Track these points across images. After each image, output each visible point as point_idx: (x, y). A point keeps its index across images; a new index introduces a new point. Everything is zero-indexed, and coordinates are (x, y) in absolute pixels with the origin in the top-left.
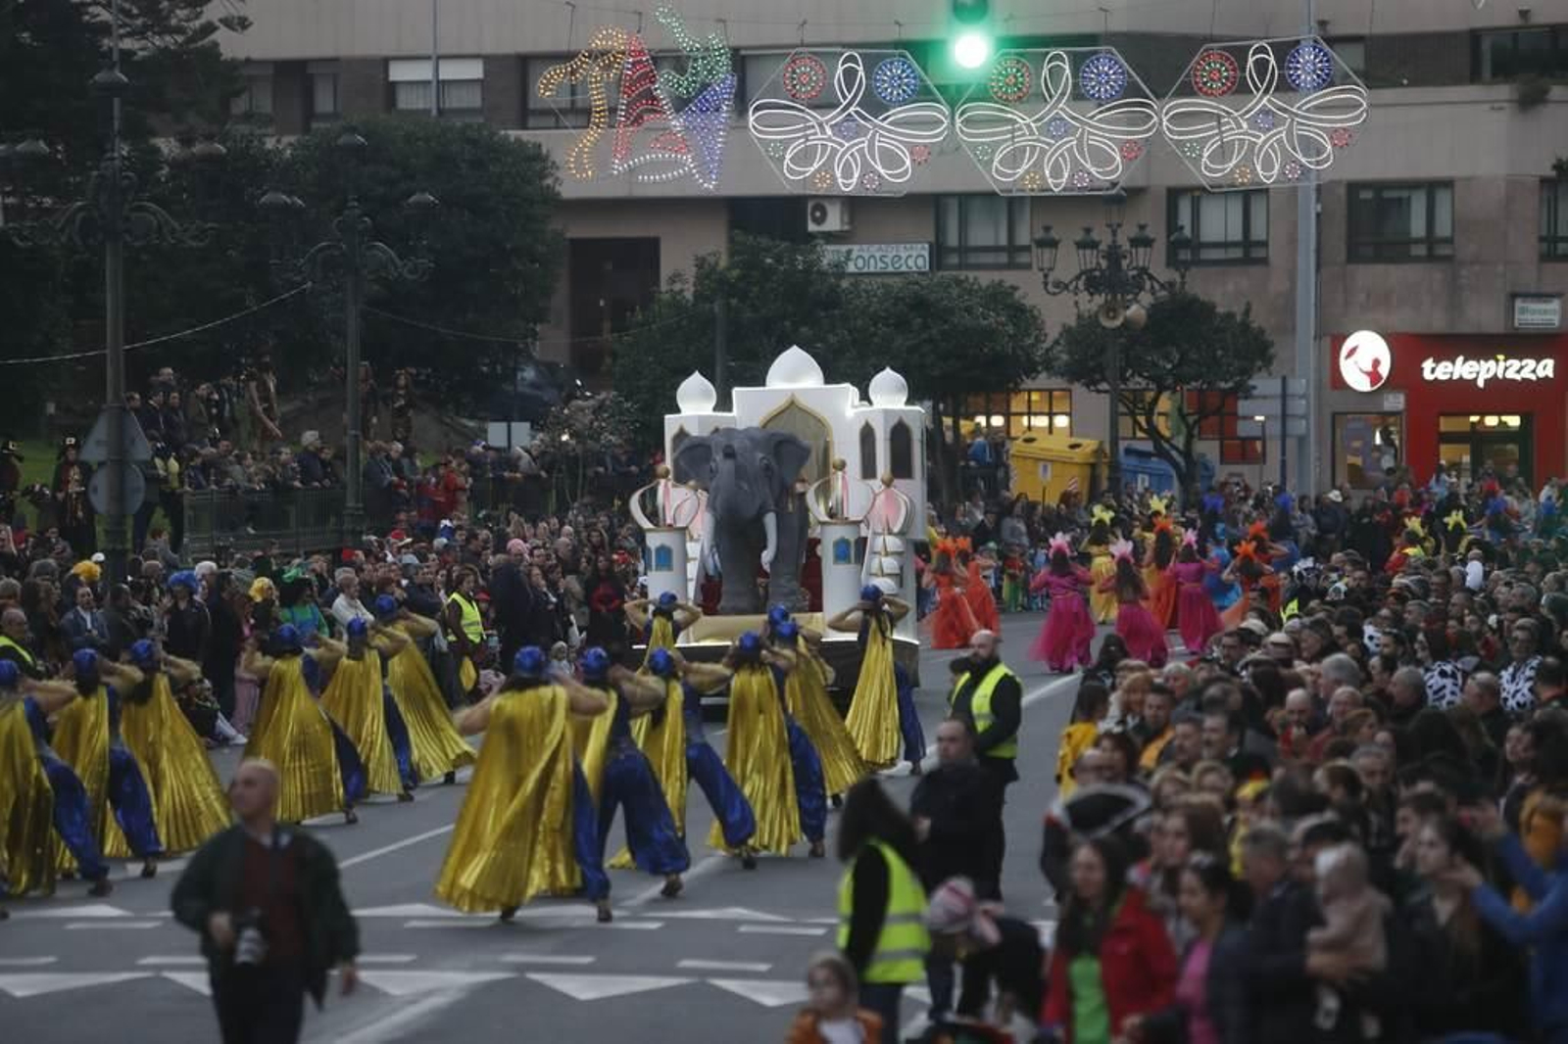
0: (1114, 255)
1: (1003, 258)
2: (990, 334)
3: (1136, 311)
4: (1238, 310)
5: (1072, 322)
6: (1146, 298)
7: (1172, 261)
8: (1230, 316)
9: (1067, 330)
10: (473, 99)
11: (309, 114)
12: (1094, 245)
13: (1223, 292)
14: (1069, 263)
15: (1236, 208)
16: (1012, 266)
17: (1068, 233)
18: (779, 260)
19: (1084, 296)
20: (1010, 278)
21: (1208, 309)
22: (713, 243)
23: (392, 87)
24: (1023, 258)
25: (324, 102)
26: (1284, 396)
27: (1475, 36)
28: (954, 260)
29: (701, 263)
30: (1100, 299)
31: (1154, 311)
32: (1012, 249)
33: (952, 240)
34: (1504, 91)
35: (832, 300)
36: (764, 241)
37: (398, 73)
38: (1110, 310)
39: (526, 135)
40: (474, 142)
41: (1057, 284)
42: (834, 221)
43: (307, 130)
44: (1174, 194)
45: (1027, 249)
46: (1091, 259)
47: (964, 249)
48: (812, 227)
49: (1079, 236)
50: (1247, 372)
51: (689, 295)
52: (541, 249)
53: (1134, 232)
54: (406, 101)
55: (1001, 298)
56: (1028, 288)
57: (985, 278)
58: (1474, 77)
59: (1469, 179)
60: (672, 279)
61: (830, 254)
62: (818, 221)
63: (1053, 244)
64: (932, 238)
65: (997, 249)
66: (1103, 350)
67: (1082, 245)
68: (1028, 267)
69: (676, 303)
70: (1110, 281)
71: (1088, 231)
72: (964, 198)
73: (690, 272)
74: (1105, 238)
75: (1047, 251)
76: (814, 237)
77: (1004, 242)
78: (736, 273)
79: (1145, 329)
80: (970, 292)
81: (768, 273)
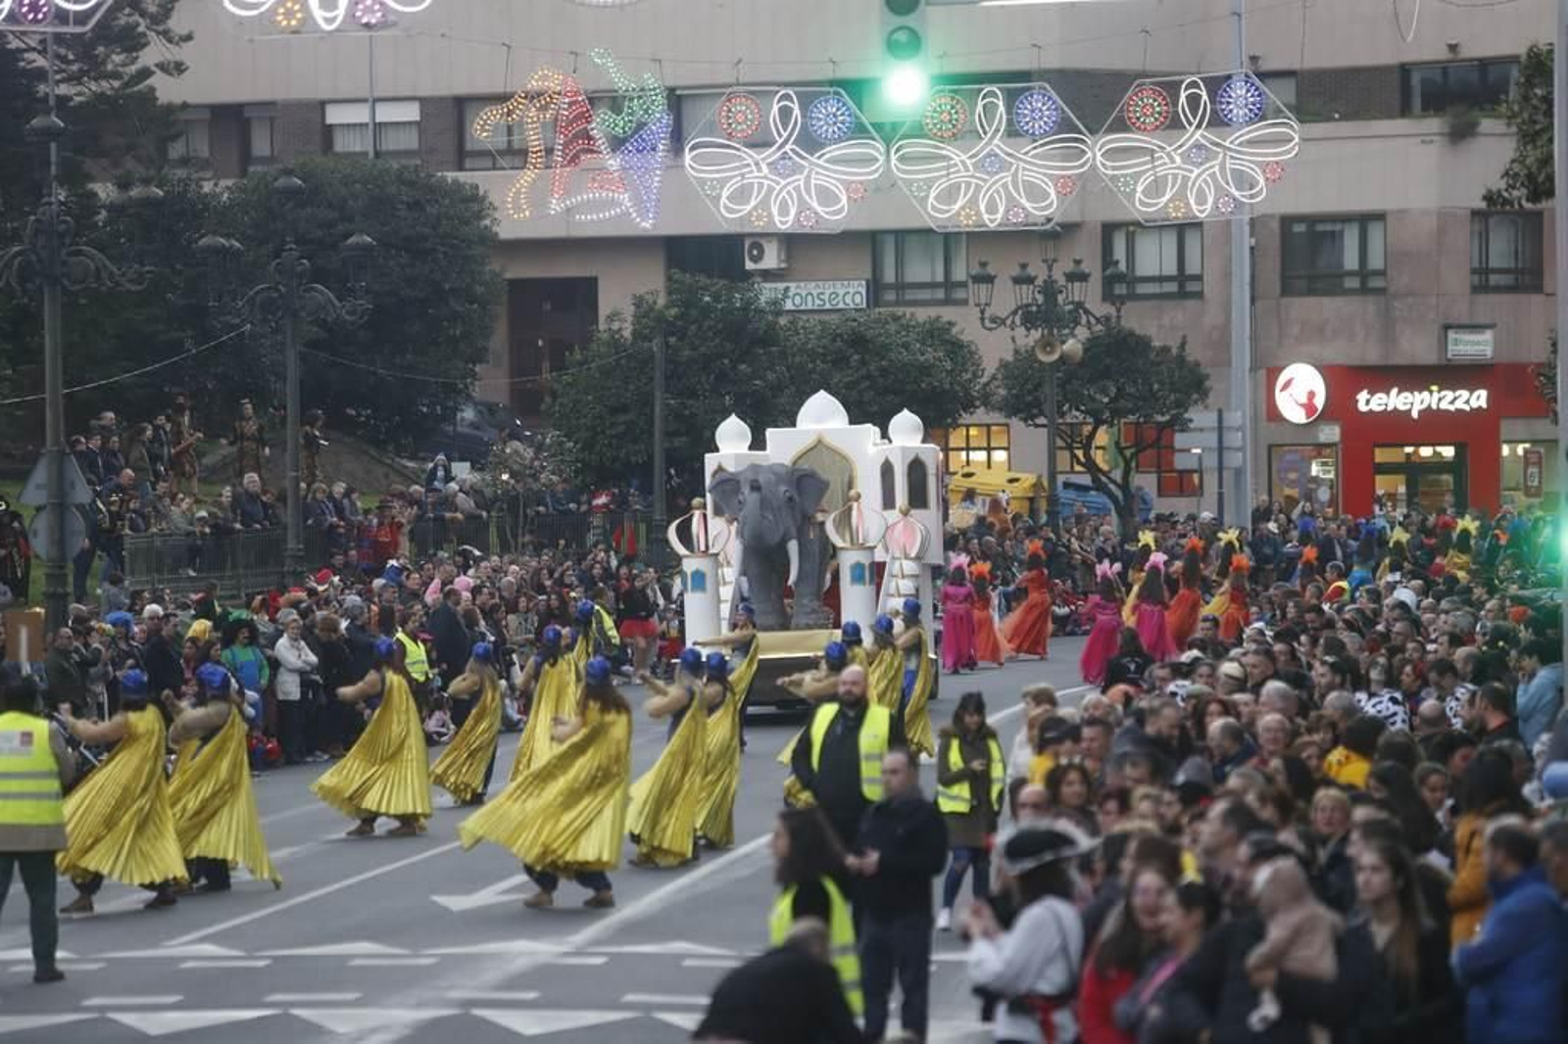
0: (1050, 290)
1: (940, 294)
2: (925, 370)
3: (1073, 346)
4: (1174, 345)
5: (1010, 358)
6: (1082, 333)
7: (1108, 296)
8: (1166, 349)
9: (1004, 365)
10: (410, 141)
11: (246, 158)
12: (1030, 280)
13: (1155, 325)
14: (1005, 298)
15: (1170, 241)
16: (947, 302)
17: (1004, 268)
18: (716, 298)
19: (1021, 331)
20: (947, 313)
21: (1143, 344)
22: (650, 281)
23: (329, 130)
24: (960, 294)
25: (260, 145)
26: (1220, 429)
27: (1405, 70)
28: (890, 296)
29: (638, 302)
30: (1036, 334)
31: (1091, 345)
32: (949, 284)
33: (889, 276)
34: (1434, 124)
35: (768, 338)
36: (703, 280)
37: (335, 116)
38: (1047, 344)
39: (463, 177)
40: (412, 184)
41: (993, 320)
42: (771, 259)
44: (1109, 229)
45: (963, 285)
46: (1026, 294)
47: (901, 286)
48: (749, 265)
49: (1016, 271)
50: (1183, 405)
51: (627, 333)
52: (479, 289)
53: (1070, 267)
54: (343, 144)
55: (938, 334)
56: (965, 324)
57: (922, 314)
58: (1405, 111)
59: (1402, 212)
60: (610, 318)
61: (768, 291)
62: (756, 259)
63: (989, 280)
64: (869, 275)
65: (933, 285)
66: (1038, 386)
67: (1017, 281)
68: (965, 302)
69: (615, 342)
70: (1046, 315)
71: (1024, 266)
72: (901, 235)
73: (629, 311)
74: (1040, 274)
75: (983, 287)
76: (749, 275)
77: (940, 278)
78: (674, 311)
79: (1082, 364)
80: (907, 328)
81: (706, 311)
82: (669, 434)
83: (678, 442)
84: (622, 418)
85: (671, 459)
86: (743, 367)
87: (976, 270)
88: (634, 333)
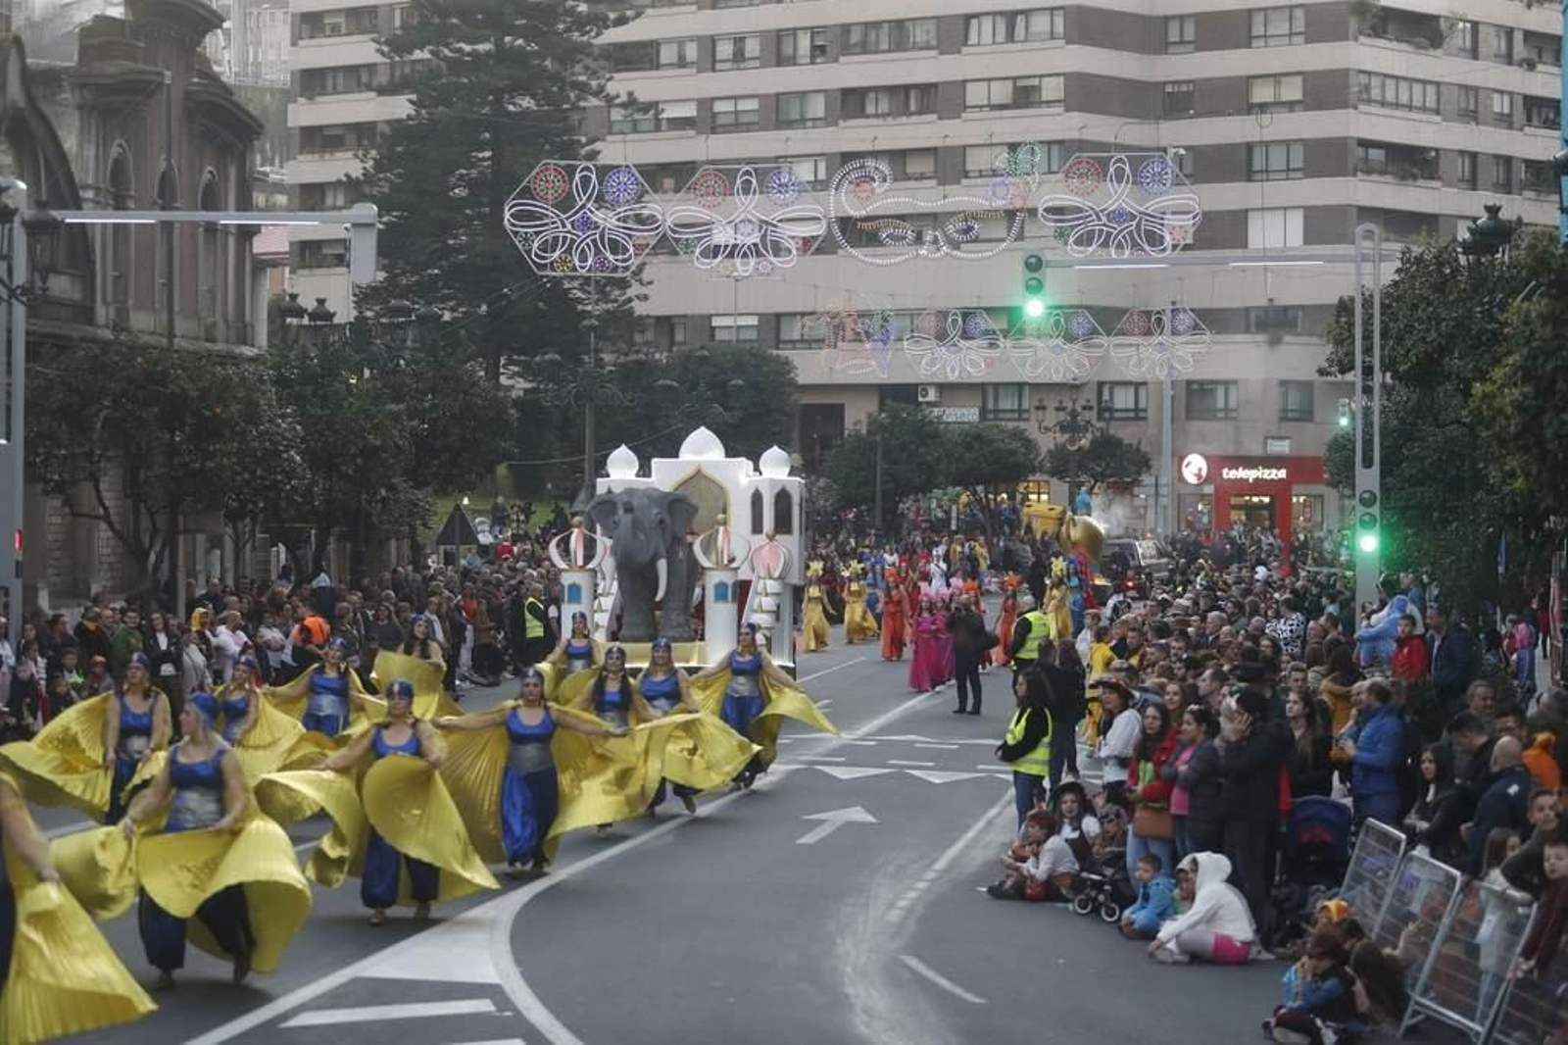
0: (1074, 414)
1: (1016, 415)
2: (1013, 453)
3: (1085, 442)
4: (1135, 442)
5: (1052, 447)
6: (1089, 436)
7: (1100, 418)
8: (1131, 445)
9: (1050, 452)
10: (753, 335)
11: (672, 343)
12: (1064, 409)
13: (1125, 433)
14: (1052, 418)
15: (1131, 391)
16: (1020, 419)
17: (1051, 403)
19: (1058, 435)
20: (1022, 425)
21: (1118, 443)
22: (873, 406)
23: (713, 329)
24: (1025, 416)
25: (679, 337)
26: (1157, 485)
27: (1247, 310)
28: (991, 416)
29: (870, 416)
30: (1067, 436)
31: (1092, 442)
32: (1020, 411)
33: (990, 406)
34: (1261, 338)
35: (935, 435)
36: (903, 405)
37: (716, 322)
38: (1072, 441)
39: (780, 352)
40: (755, 356)
41: (1045, 428)
42: (932, 396)
43: (670, 351)
44: (1100, 385)
45: (1029, 410)
46: (1062, 416)
47: (996, 411)
48: (920, 399)
49: (1057, 405)
50: (1139, 474)
51: (864, 431)
52: (788, 409)
53: (1084, 403)
54: (720, 336)
55: (1018, 435)
56: (1031, 429)
57: (1011, 425)
58: (1247, 331)
59: (1246, 380)
60: (856, 424)
61: (936, 411)
62: (924, 396)
63: (1044, 408)
64: (980, 404)
65: (1012, 411)
66: (1067, 462)
67: (1058, 409)
68: (1028, 420)
69: (858, 436)
70: (1071, 427)
71: (1061, 402)
72: (996, 386)
73: (864, 419)
74: (1069, 405)
75: (1040, 413)
76: (921, 403)
77: (1016, 407)
78: (888, 421)
79: (1089, 451)
80: (1003, 431)
81: (904, 421)
82: (884, 482)
83: (889, 486)
84: (862, 474)
85: (884, 493)
86: (922, 450)
87: (1037, 404)
88: (869, 432)
